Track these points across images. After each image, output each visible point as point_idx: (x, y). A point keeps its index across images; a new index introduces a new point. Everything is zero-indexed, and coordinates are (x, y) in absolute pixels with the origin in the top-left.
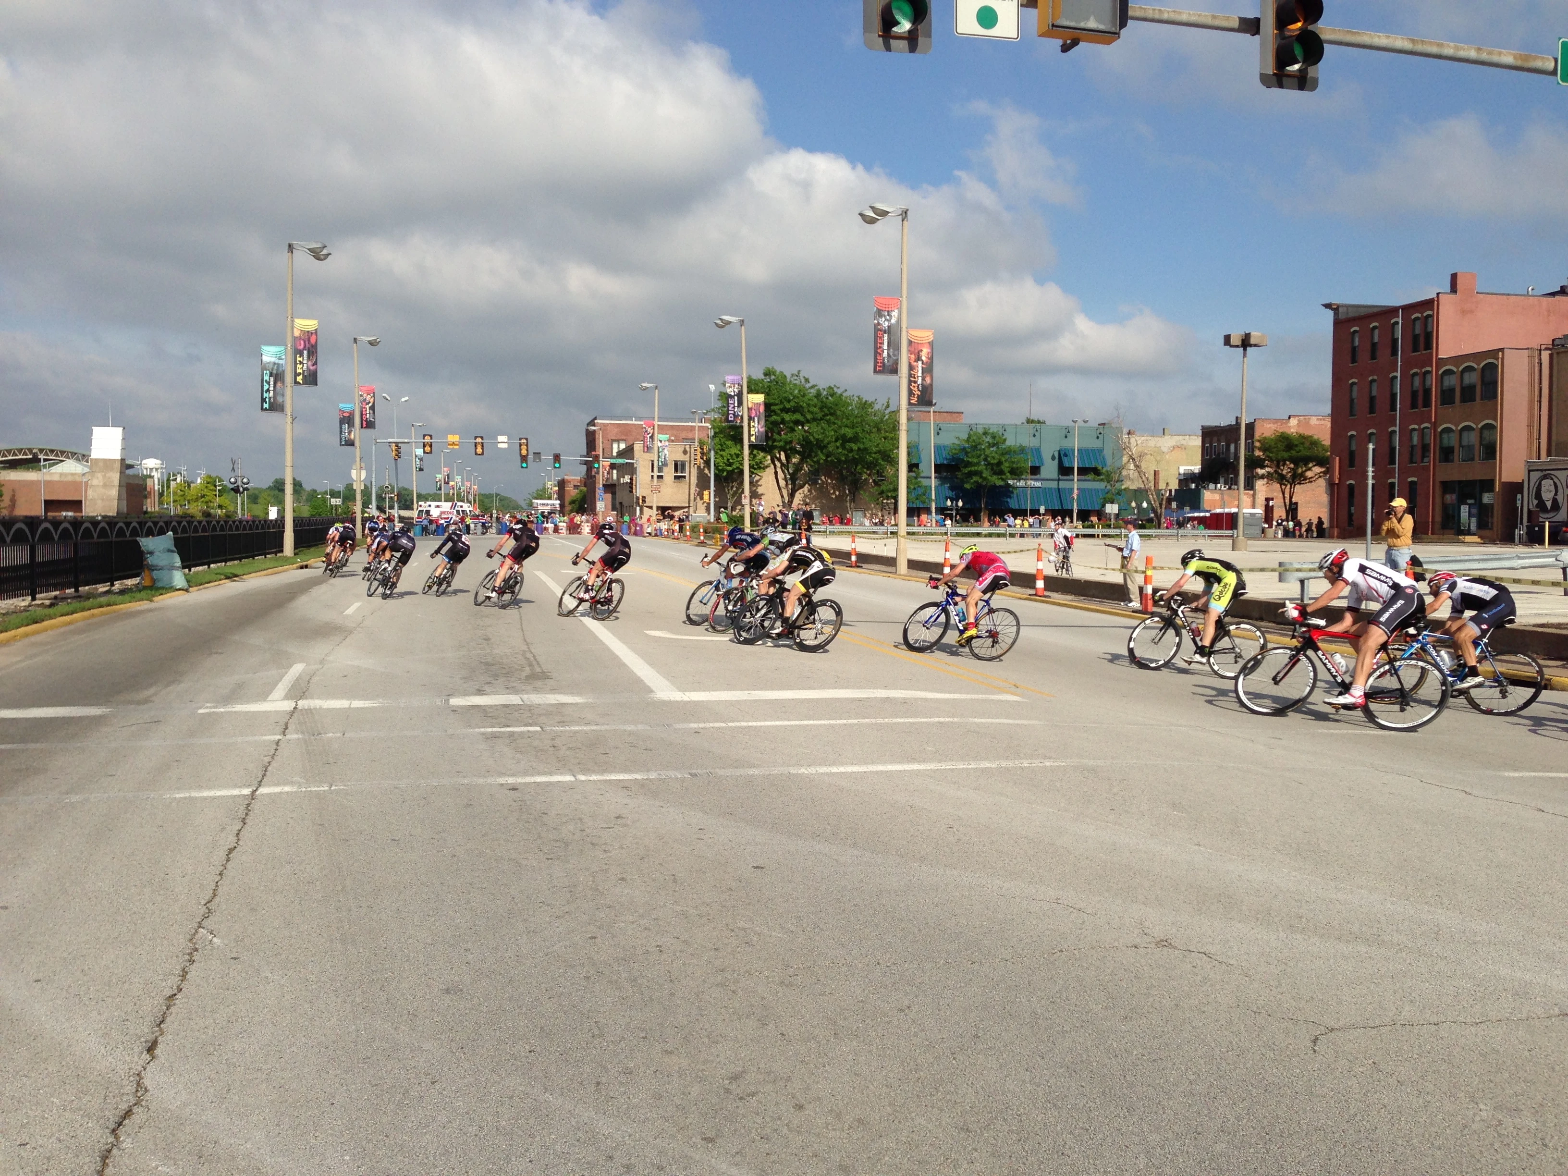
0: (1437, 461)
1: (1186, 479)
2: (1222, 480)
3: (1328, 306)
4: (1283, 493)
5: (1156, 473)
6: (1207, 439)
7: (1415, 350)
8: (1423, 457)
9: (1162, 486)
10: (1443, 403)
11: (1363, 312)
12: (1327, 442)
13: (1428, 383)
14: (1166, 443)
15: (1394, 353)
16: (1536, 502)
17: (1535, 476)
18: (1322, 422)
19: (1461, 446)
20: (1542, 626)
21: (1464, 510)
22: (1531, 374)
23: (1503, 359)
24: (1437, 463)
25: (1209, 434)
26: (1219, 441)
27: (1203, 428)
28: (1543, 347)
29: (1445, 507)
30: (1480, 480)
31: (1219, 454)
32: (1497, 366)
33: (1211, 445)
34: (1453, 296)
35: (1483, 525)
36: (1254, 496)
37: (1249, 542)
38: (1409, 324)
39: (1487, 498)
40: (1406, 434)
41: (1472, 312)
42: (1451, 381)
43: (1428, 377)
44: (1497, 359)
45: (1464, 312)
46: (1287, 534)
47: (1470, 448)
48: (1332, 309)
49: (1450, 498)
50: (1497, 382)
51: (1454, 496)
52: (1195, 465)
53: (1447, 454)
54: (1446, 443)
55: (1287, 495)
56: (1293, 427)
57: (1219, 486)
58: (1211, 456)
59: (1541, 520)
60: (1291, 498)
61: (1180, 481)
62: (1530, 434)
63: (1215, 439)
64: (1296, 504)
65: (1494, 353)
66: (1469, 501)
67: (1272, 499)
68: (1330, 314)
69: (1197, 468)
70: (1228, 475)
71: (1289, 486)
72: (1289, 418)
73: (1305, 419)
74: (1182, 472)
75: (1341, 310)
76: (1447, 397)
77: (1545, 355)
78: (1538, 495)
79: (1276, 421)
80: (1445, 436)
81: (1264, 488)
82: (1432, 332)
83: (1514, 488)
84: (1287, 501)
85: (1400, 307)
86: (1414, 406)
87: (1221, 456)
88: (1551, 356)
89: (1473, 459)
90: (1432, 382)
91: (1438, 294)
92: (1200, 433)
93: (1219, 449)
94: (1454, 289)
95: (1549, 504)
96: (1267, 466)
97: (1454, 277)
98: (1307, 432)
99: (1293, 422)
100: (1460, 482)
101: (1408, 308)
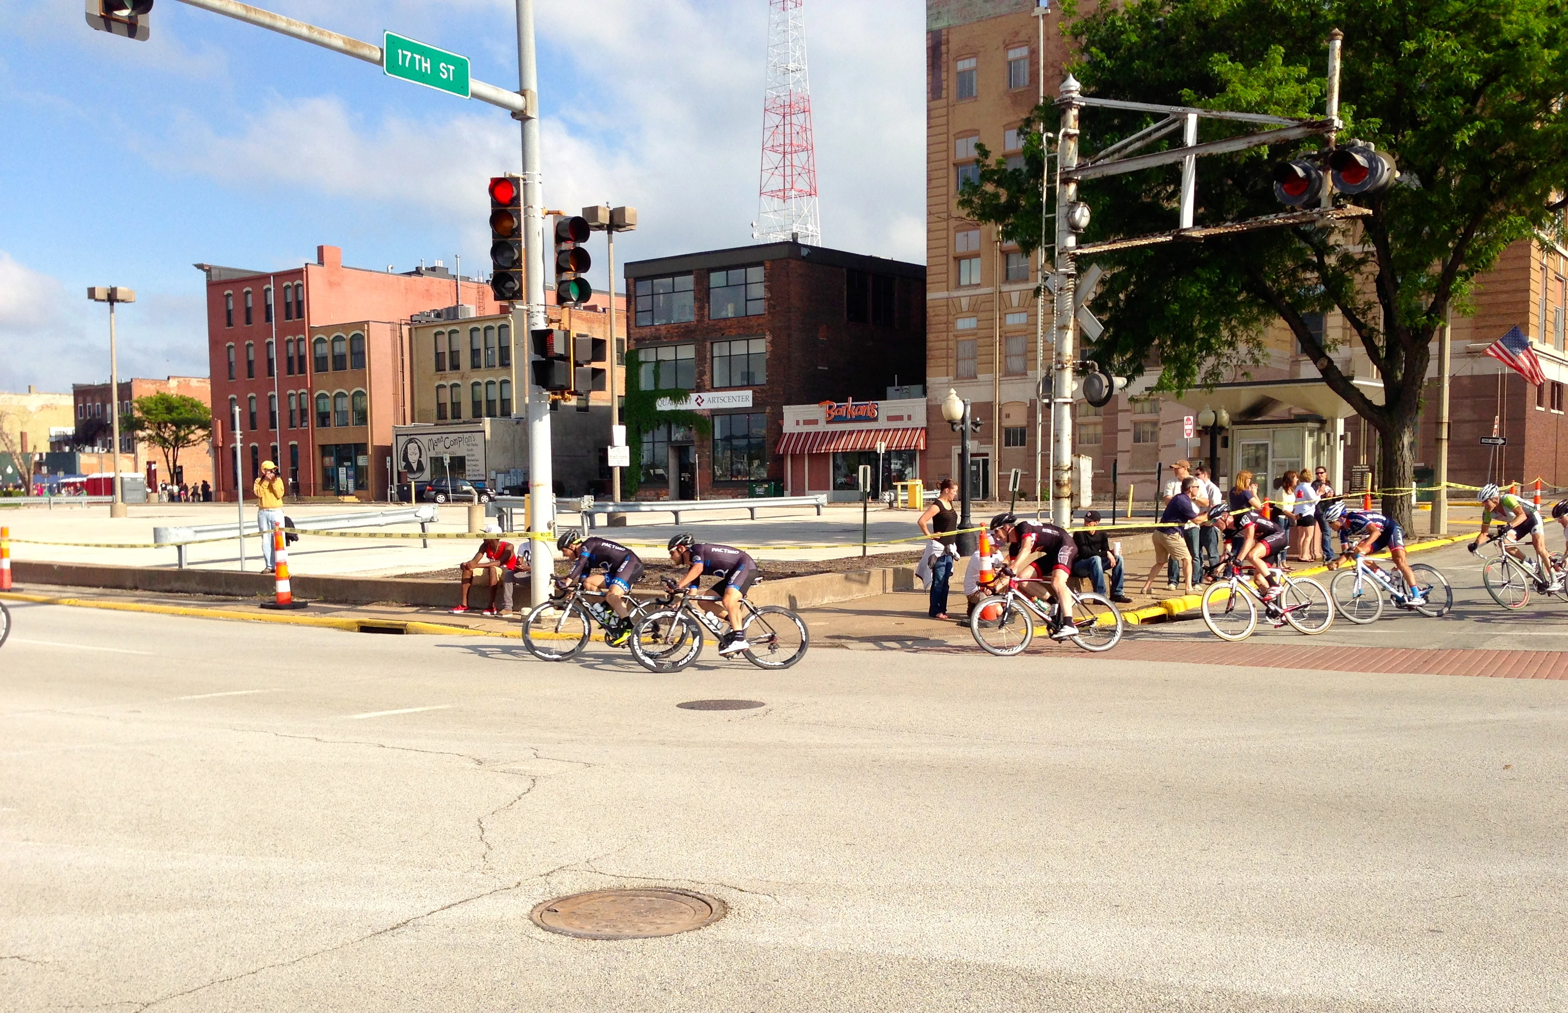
0: (315, 425)
1: (58, 443)
2: (99, 442)
3: (200, 267)
4: (167, 457)
5: (23, 435)
6: (80, 399)
7: (288, 317)
8: (302, 422)
9: (30, 449)
10: (317, 371)
11: (235, 276)
12: (208, 405)
13: (302, 349)
14: (33, 402)
15: (268, 318)
16: (404, 464)
17: (402, 440)
18: (203, 384)
19: (335, 411)
20: (402, 576)
21: (342, 471)
22: (394, 345)
23: (368, 331)
24: (315, 428)
25: (81, 393)
26: (93, 401)
27: (75, 386)
28: (403, 322)
29: (325, 469)
30: (355, 444)
31: (94, 415)
32: (363, 338)
33: (85, 406)
34: (320, 268)
35: (359, 486)
36: (136, 459)
37: (129, 508)
38: (281, 292)
39: (361, 461)
40: (285, 399)
41: (339, 284)
42: (323, 350)
43: (302, 344)
44: (363, 331)
45: (331, 284)
46: (172, 498)
47: (344, 413)
48: (204, 270)
49: (329, 461)
50: (364, 353)
51: (332, 459)
52: (68, 426)
53: (323, 419)
54: (322, 409)
55: (171, 458)
56: (173, 389)
57: (96, 449)
58: (85, 417)
59: (409, 480)
60: (175, 461)
61: (52, 444)
62: (396, 402)
63: (89, 399)
64: (181, 467)
65: (361, 325)
66: (346, 464)
67: (155, 463)
68: (203, 275)
69: (70, 430)
70: (106, 437)
71: (172, 449)
72: (169, 378)
73: (184, 381)
74: (53, 434)
75: (213, 272)
76: (320, 364)
77: (405, 329)
78: (406, 458)
79: (154, 382)
80: (321, 402)
81: (146, 451)
82: (303, 301)
83: (385, 451)
84: (171, 464)
85: (271, 274)
86: (290, 371)
87: (97, 417)
88: (410, 330)
89: (347, 424)
90: (306, 349)
91: (306, 264)
92: (72, 392)
93: (94, 410)
94: (321, 261)
95: (415, 466)
96: (148, 428)
97: (320, 249)
98: (188, 395)
99: (173, 383)
100: (337, 445)
101: (279, 276)
